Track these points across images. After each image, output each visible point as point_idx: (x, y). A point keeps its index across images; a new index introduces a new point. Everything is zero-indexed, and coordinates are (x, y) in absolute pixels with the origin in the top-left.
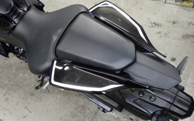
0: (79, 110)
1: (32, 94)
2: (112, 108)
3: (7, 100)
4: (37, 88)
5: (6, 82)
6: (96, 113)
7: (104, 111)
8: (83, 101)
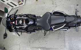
0: (59, 34)
1: (45, 37)
2: (67, 29)
3: (40, 42)
4: (45, 35)
5: (36, 38)
6: (64, 33)
7: (66, 30)
8: (58, 32)
